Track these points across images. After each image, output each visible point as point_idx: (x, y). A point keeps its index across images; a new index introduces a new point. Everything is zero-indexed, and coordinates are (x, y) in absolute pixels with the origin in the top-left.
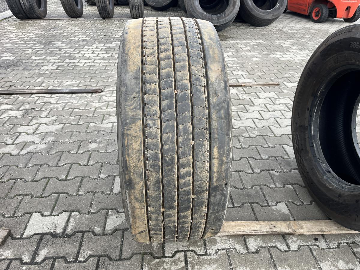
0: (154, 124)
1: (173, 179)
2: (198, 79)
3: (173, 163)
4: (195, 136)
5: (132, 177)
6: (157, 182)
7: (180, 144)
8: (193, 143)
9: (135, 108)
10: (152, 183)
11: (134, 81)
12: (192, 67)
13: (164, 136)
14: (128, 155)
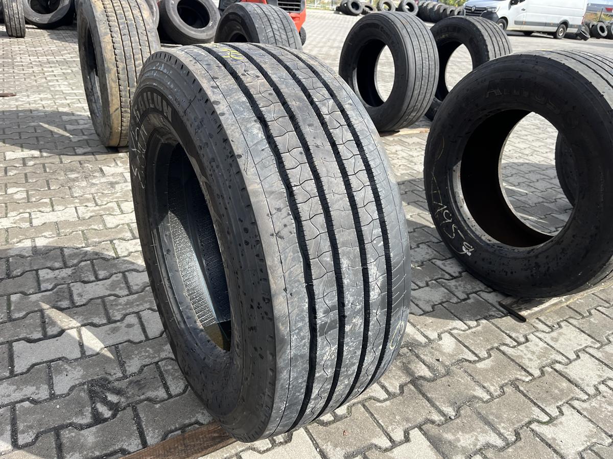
0: (118, 36)
1: (133, 67)
2: (137, 17)
3: (131, 58)
4: (141, 44)
5: (109, 65)
6: (124, 68)
7: (133, 48)
8: (140, 47)
9: (105, 28)
10: (121, 69)
11: (102, 16)
12: (133, 11)
13: (124, 43)
14: (105, 52)
